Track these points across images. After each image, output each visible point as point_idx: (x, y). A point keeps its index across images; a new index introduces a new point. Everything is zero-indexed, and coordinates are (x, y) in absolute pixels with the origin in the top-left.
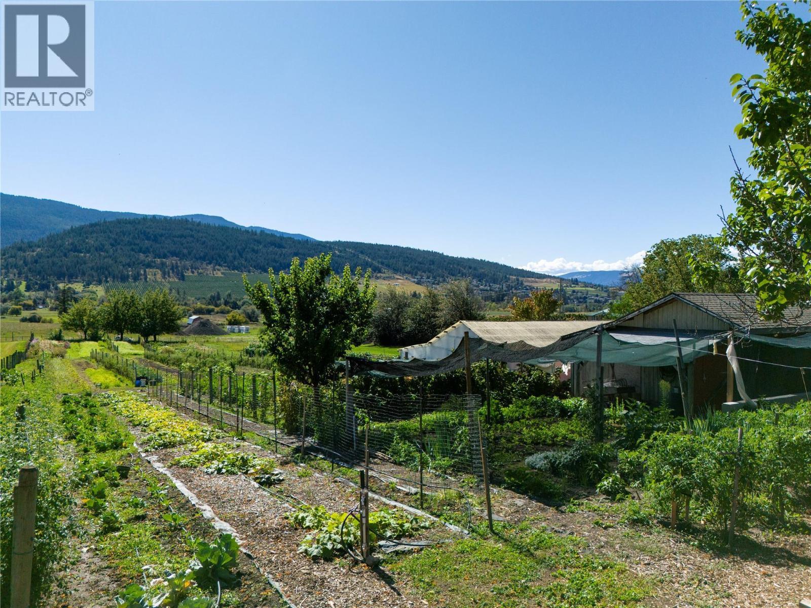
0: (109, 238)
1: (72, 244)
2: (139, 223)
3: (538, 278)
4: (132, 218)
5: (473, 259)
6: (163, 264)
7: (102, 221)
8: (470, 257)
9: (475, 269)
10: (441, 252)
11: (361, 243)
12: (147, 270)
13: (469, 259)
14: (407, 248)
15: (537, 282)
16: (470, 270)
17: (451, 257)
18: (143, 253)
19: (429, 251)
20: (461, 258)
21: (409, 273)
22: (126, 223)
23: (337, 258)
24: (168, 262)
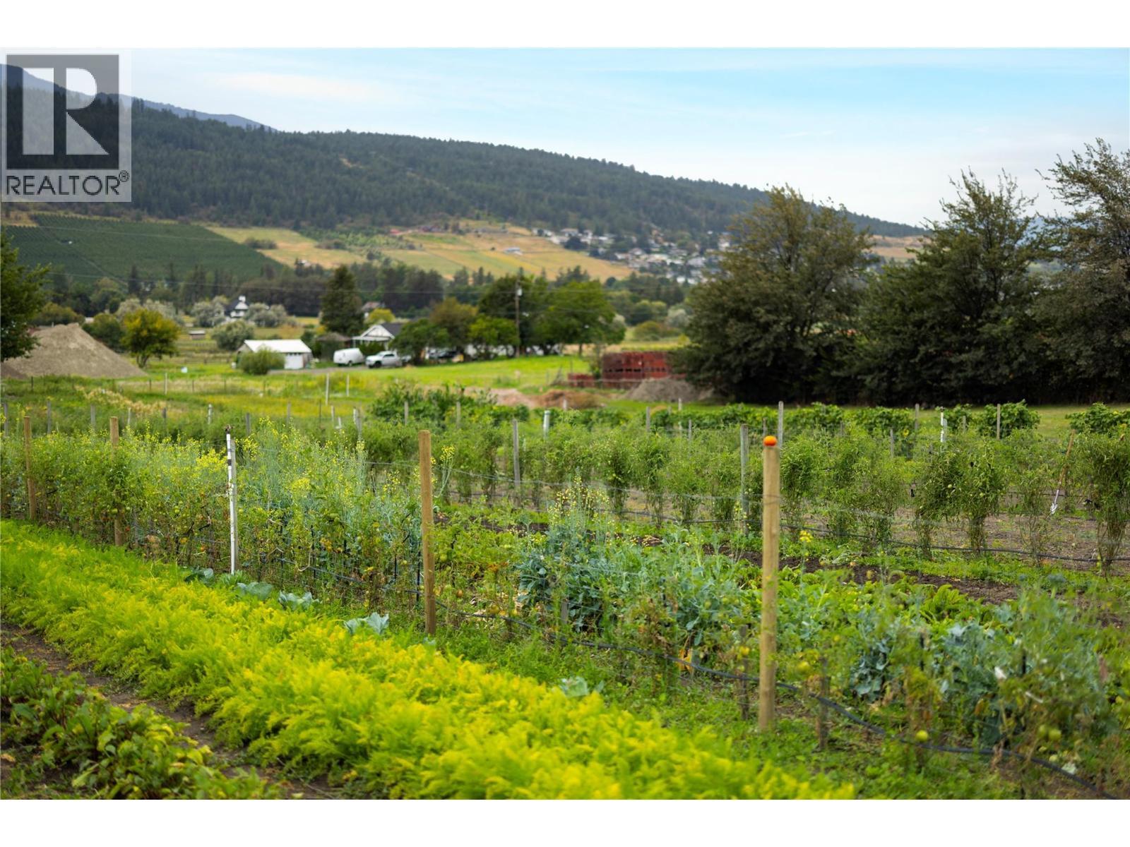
3: (890, 235)
5: (714, 183)
8: (706, 179)
9: (723, 210)
10: (627, 164)
11: (408, 137)
13: (701, 184)
14: (536, 151)
15: (888, 245)
16: (711, 213)
17: (655, 177)
19: (596, 161)
20: (681, 180)
21: (544, 217)
23: (346, 177)
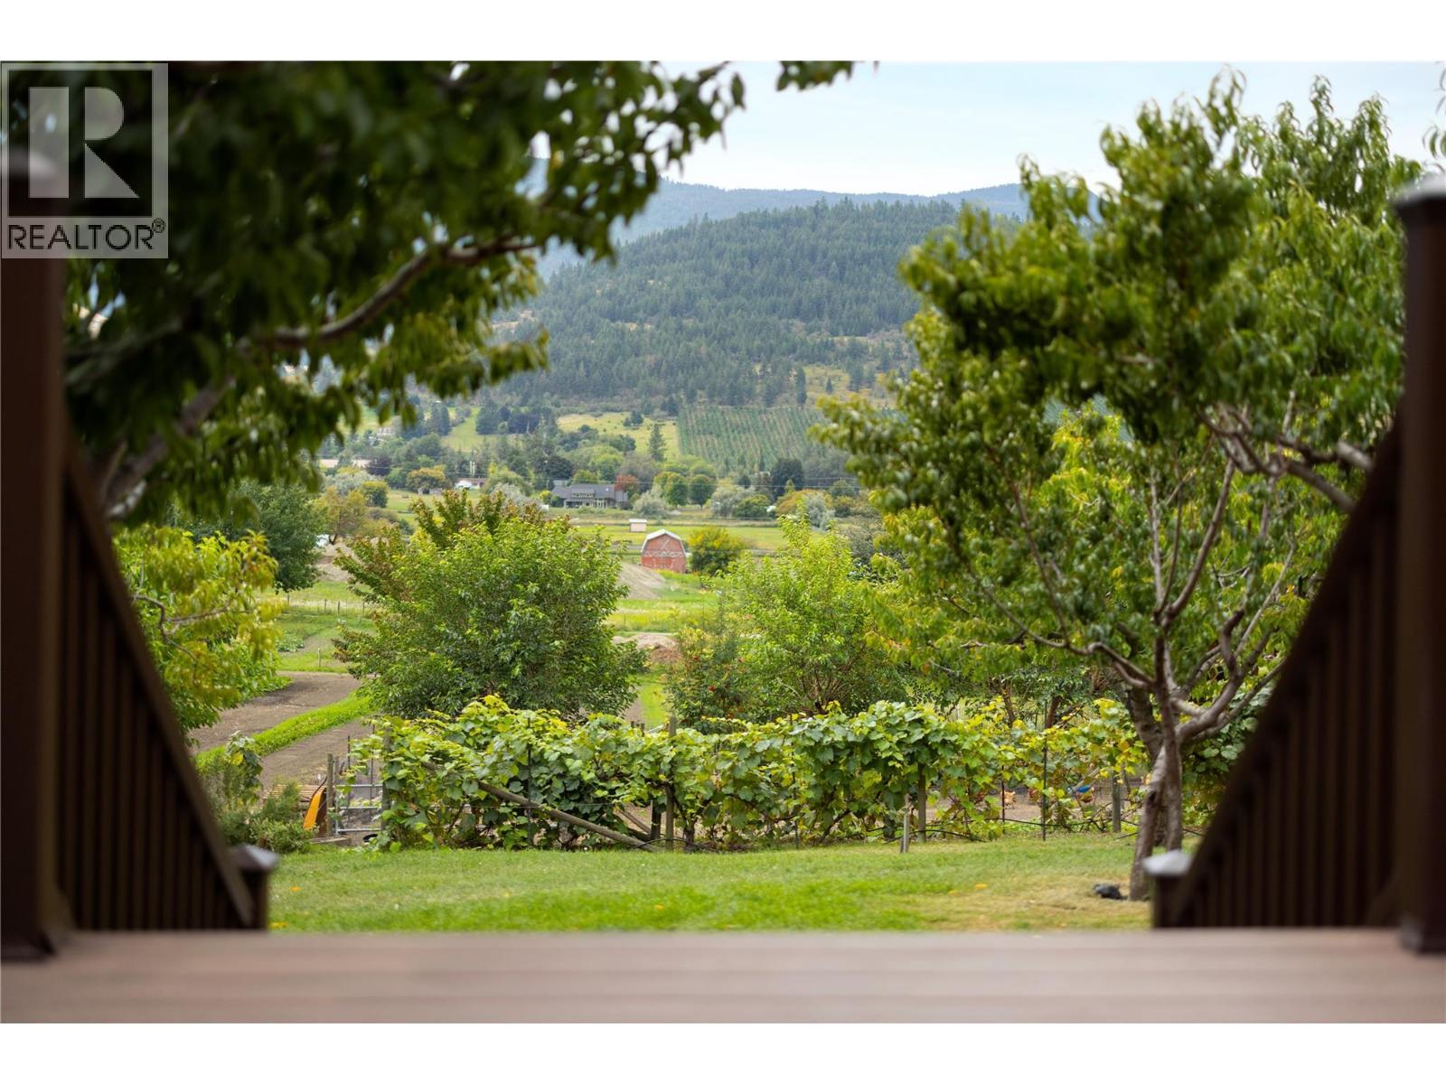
0: (711, 273)
1: (610, 295)
2: (799, 222)
4: (783, 208)
6: (856, 353)
7: (700, 221)
12: (809, 371)
18: (803, 319)
22: (762, 226)
24: (869, 342)
